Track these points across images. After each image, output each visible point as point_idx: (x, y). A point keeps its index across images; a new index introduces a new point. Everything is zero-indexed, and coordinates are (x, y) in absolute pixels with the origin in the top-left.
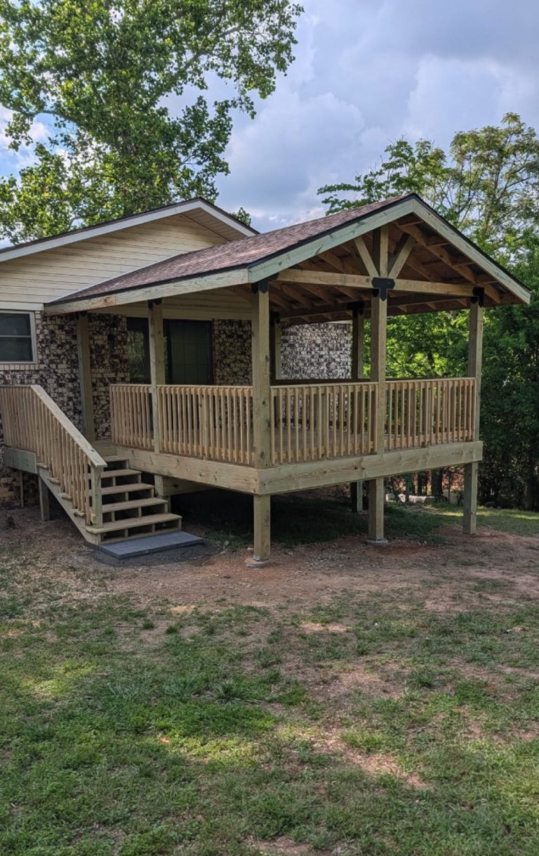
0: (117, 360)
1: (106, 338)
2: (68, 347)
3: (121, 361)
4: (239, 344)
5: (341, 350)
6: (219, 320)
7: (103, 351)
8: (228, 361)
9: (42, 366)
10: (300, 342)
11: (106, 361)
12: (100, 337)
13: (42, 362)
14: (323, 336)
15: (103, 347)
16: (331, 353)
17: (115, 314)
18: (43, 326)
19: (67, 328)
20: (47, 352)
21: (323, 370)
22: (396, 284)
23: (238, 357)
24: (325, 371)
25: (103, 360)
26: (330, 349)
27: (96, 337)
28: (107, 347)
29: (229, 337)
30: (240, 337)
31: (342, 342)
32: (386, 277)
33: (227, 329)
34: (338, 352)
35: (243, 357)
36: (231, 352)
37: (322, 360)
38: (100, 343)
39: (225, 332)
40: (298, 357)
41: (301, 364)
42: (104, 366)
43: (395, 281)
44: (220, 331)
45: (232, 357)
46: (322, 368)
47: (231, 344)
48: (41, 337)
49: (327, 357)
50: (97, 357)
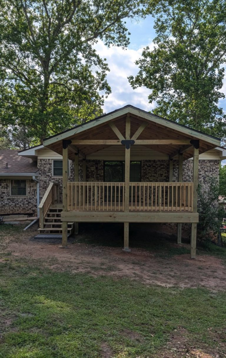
0: (99, 176)
1: (95, 168)
2: (81, 171)
3: (100, 176)
4: (153, 170)
5: (213, 171)
6: (144, 160)
7: (94, 173)
8: (147, 176)
9: (71, 177)
10: (187, 168)
11: (95, 176)
12: (93, 168)
13: (71, 176)
14: (201, 165)
15: (94, 171)
16: (206, 173)
17: (99, 159)
18: (72, 164)
19: (81, 165)
20: (73, 173)
21: (201, 181)
22: (135, 142)
23: (153, 175)
24: (202, 181)
25: (94, 175)
26: (206, 171)
27: (91, 168)
28: (95, 171)
29: (148, 166)
30: (154, 166)
31: (214, 168)
32: (129, 139)
33: (148, 164)
34: (211, 173)
35: (155, 175)
36: (149, 172)
37: (201, 176)
38: (93, 170)
39: (146, 165)
40: (186, 175)
41: (188, 178)
42: (93, 178)
43: (135, 141)
44: (144, 165)
45: (150, 175)
46: (200, 180)
47: (149, 170)
48: (72, 168)
49: (204, 175)
50: (91, 174)
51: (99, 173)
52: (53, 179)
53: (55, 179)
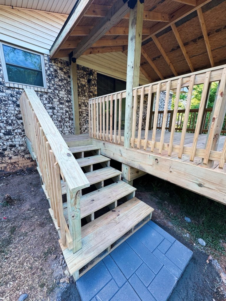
0: (91, 94)
1: (86, 81)
2: (65, 82)
7: (85, 88)
11: (86, 94)
12: (83, 80)
13: (49, 88)
15: (85, 86)
17: (91, 68)
18: (49, 65)
20: (53, 82)
25: (85, 93)
27: (81, 80)
28: (87, 86)
38: (83, 83)
42: (85, 96)
48: (49, 72)
50: (81, 90)
51: (92, 90)
52: (9, 88)
53: (14, 88)
